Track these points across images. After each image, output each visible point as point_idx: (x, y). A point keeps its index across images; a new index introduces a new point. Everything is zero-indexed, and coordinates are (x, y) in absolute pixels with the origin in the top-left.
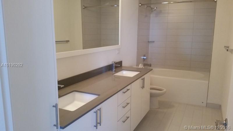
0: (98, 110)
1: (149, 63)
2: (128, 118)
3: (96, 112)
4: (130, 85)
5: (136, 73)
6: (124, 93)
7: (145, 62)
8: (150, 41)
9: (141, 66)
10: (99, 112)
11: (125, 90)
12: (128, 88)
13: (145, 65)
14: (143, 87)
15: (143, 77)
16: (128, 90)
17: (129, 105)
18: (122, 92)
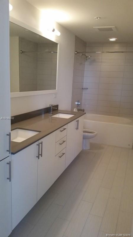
0: (40, 143)
1: (82, 109)
2: (64, 154)
3: (38, 145)
4: (67, 125)
5: (72, 116)
6: (61, 131)
7: (79, 108)
8: (84, 87)
9: (75, 110)
10: (41, 144)
11: (62, 129)
12: (65, 127)
13: (79, 110)
14: (77, 128)
15: (77, 119)
16: (65, 129)
17: (65, 142)
18: (59, 131)
